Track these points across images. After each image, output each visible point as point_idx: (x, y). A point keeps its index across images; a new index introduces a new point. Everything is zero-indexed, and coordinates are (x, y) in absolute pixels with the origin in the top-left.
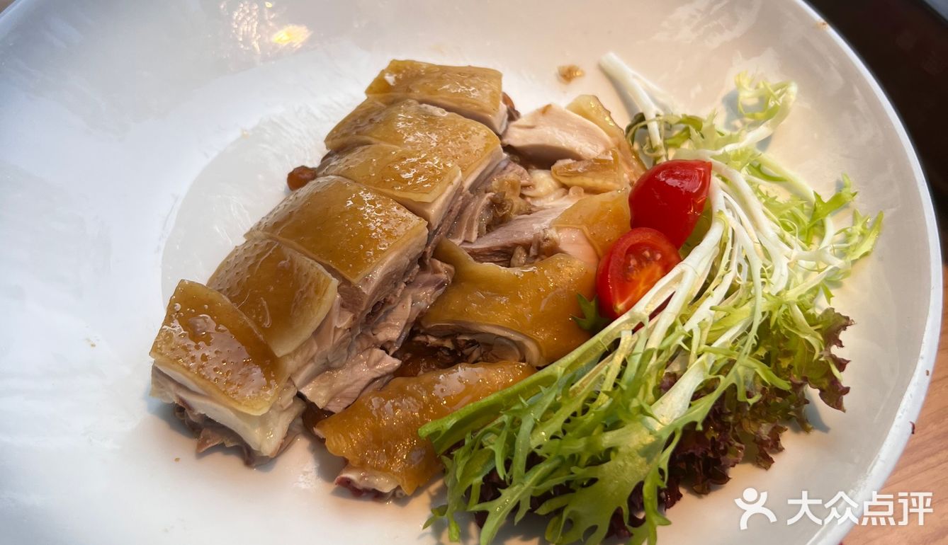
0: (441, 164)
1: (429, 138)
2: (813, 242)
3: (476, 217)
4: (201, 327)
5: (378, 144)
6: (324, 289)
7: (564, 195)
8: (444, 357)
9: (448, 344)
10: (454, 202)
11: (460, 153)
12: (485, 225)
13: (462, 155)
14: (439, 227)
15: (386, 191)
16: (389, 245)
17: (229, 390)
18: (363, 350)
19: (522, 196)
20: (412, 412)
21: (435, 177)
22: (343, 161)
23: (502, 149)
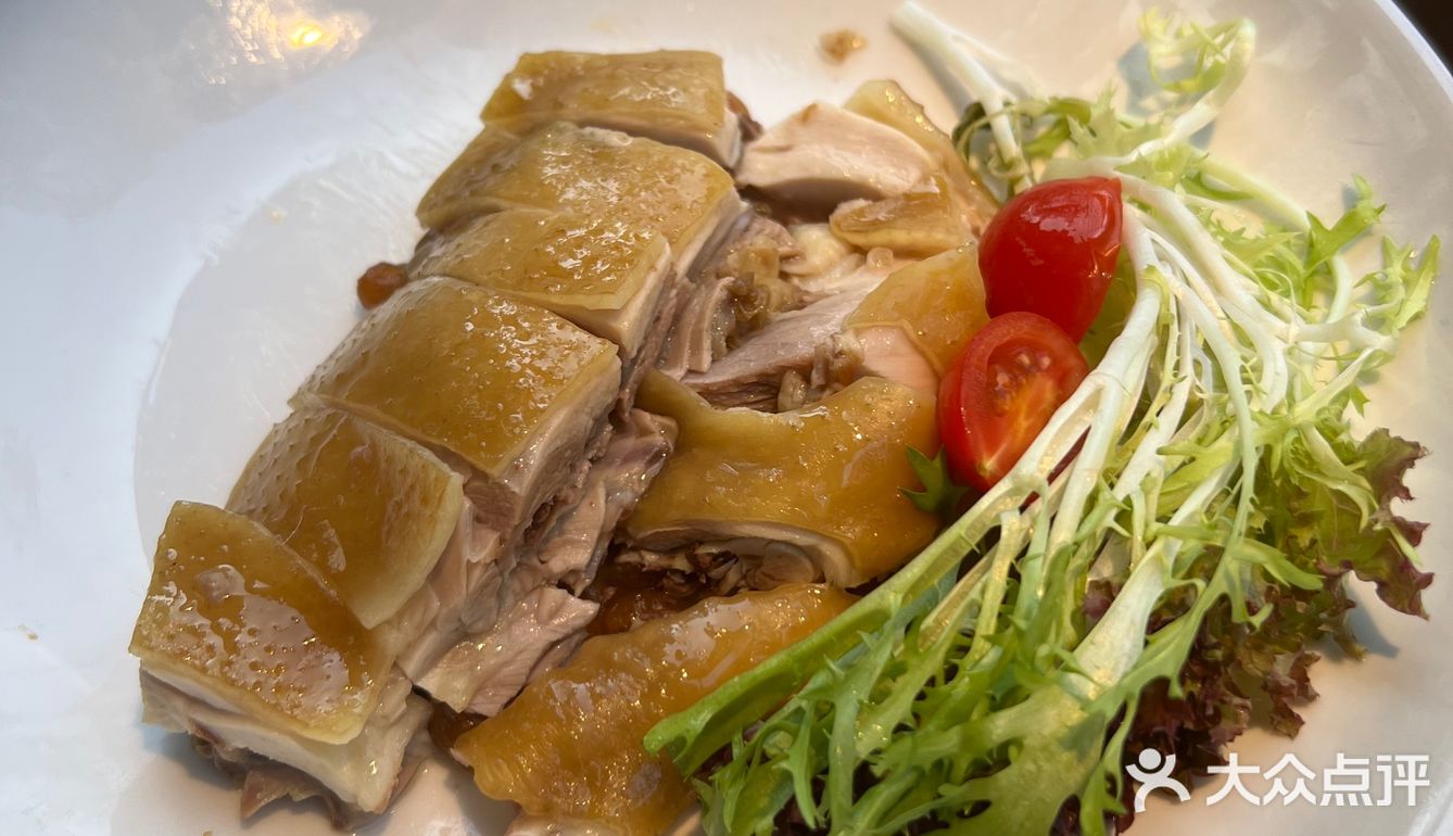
0: (631, 236)
1: (603, 188)
2: (1314, 304)
3: (706, 325)
4: (218, 589)
5: (512, 209)
6: (438, 495)
7: (858, 266)
8: (676, 587)
9: (681, 563)
10: (662, 302)
11: (663, 209)
12: (724, 338)
13: (666, 213)
14: (639, 351)
15: (532, 295)
16: (550, 397)
17: (283, 702)
18: (526, 594)
19: (784, 276)
20: (629, 702)
21: (622, 260)
22: (452, 246)
23: (737, 195)
